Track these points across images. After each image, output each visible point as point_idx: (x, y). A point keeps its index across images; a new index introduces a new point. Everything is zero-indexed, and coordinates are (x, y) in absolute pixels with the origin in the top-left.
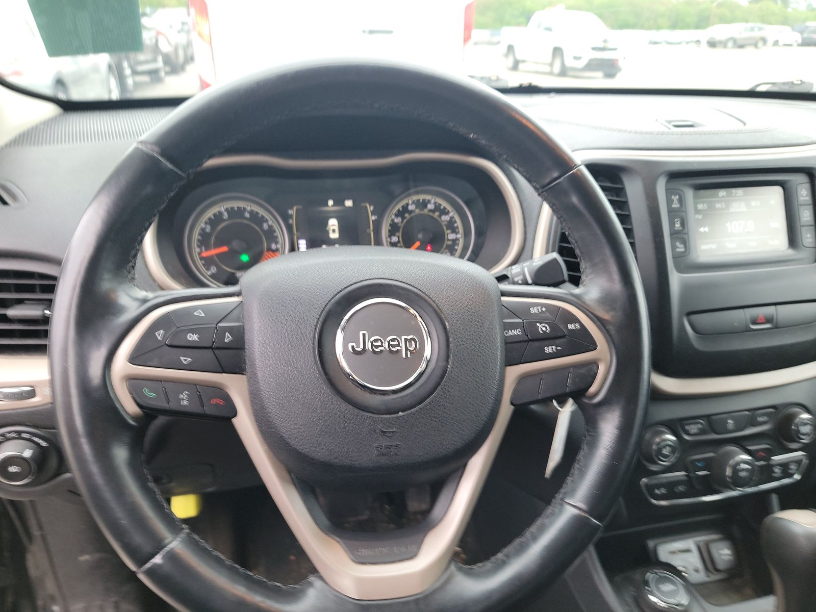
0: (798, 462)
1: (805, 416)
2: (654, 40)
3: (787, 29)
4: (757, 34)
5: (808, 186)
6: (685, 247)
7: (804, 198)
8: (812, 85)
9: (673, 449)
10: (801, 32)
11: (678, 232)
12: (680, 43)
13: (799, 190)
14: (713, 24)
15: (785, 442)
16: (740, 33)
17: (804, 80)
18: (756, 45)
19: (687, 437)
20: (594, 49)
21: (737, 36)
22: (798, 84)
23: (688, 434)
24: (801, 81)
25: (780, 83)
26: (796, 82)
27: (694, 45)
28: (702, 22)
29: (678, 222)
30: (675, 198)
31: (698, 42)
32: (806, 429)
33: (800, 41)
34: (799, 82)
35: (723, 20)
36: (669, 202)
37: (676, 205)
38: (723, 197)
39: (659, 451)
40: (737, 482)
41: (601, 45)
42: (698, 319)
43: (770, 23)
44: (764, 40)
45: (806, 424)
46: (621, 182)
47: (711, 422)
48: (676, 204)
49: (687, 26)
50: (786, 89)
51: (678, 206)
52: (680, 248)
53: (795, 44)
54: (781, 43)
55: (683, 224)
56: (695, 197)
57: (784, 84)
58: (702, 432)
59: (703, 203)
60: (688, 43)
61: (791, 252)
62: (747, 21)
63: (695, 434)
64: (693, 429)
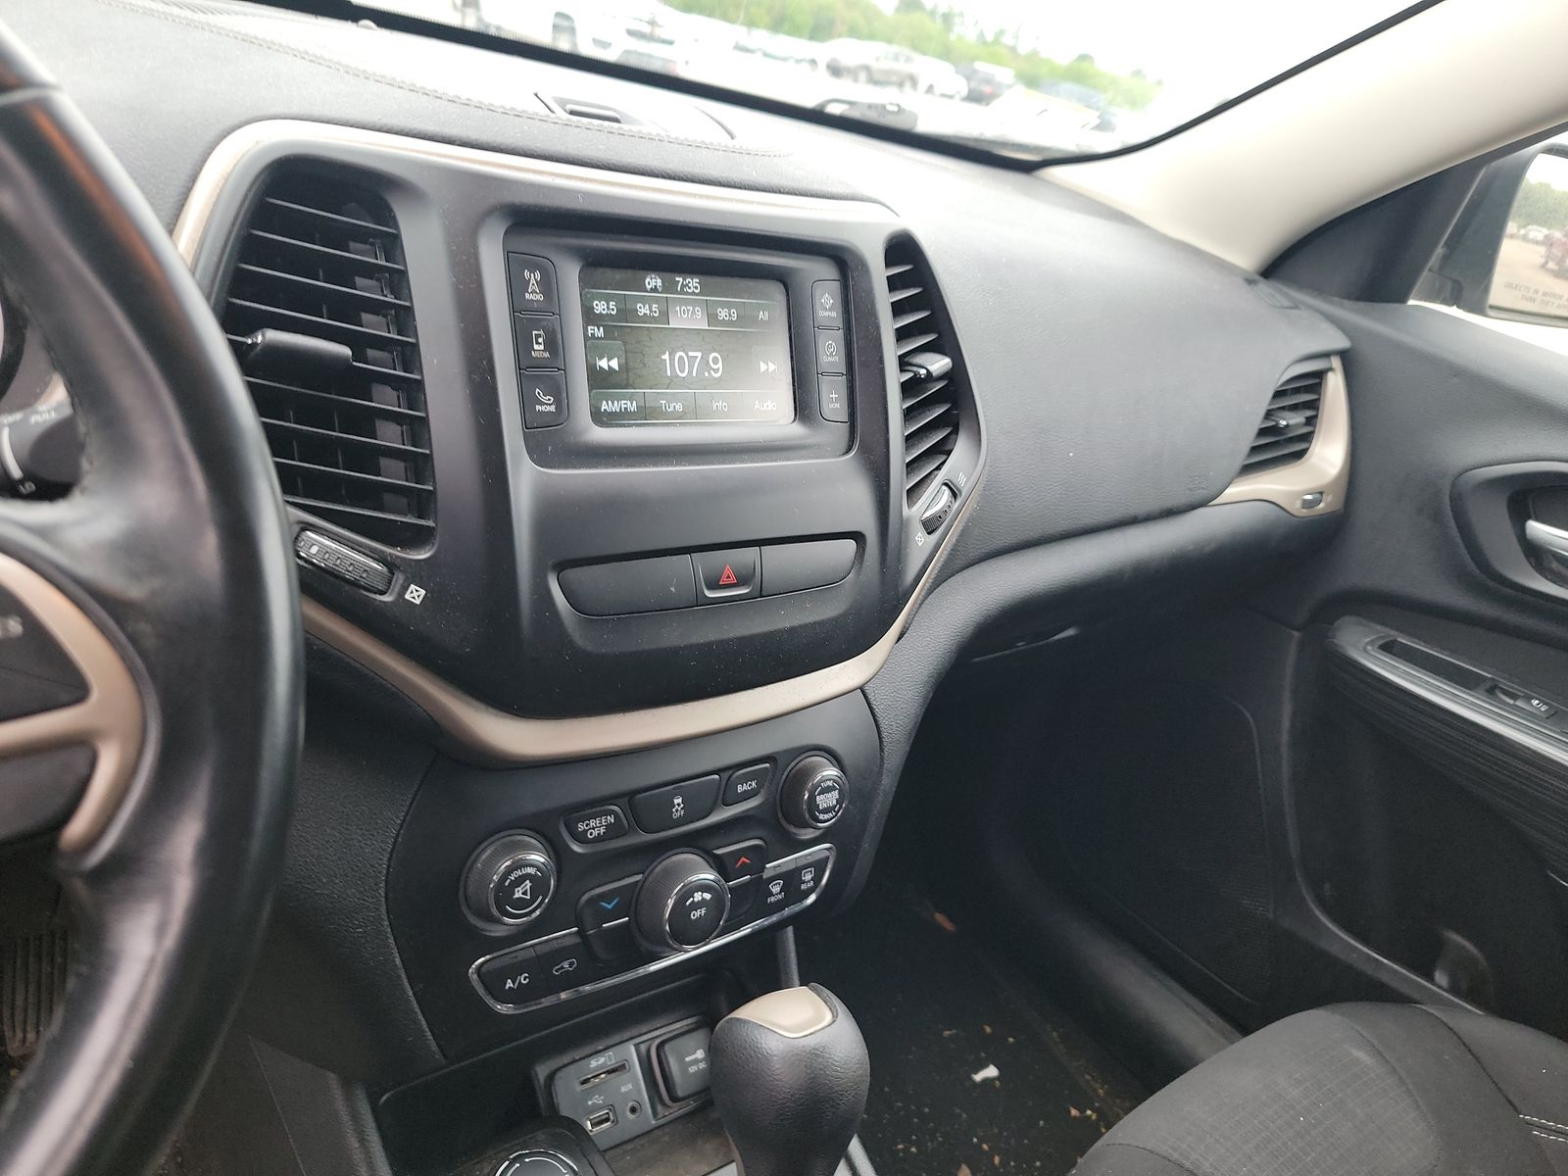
0: (819, 866)
1: (831, 772)
2: (743, 43)
3: (947, 68)
4: (903, 67)
5: (836, 286)
6: (558, 403)
7: (827, 314)
8: (916, 118)
9: (539, 885)
10: (968, 79)
11: (538, 365)
12: (785, 59)
13: (817, 293)
14: (840, 36)
15: (793, 829)
16: (877, 59)
17: (902, 106)
18: (901, 85)
19: (576, 848)
20: (631, 33)
21: (875, 65)
22: (893, 113)
23: (581, 838)
24: (898, 105)
25: (863, 104)
26: (890, 108)
27: (806, 66)
28: (820, 30)
29: (540, 340)
30: (533, 278)
31: (813, 62)
32: (827, 800)
33: (965, 92)
34: (896, 109)
35: (854, 33)
36: (515, 287)
37: (534, 295)
38: (654, 290)
39: (504, 893)
40: (685, 933)
41: (646, 29)
42: (585, 577)
43: (925, 53)
44: (913, 81)
45: (829, 790)
46: (392, 221)
47: (639, 807)
48: (534, 292)
49: (795, 31)
50: (872, 117)
51: (540, 297)
52: (546, 406)
53: (958, 97)
54: (937, 90)
55: (552, 345)
56: (585, 282)
57: (870, 106)
58: (613, 832)
59: (607, 299)
60: (798, 61)
61: (797, 430)
62: (890, 41)
63: (599, 839)
64: (596, 827)
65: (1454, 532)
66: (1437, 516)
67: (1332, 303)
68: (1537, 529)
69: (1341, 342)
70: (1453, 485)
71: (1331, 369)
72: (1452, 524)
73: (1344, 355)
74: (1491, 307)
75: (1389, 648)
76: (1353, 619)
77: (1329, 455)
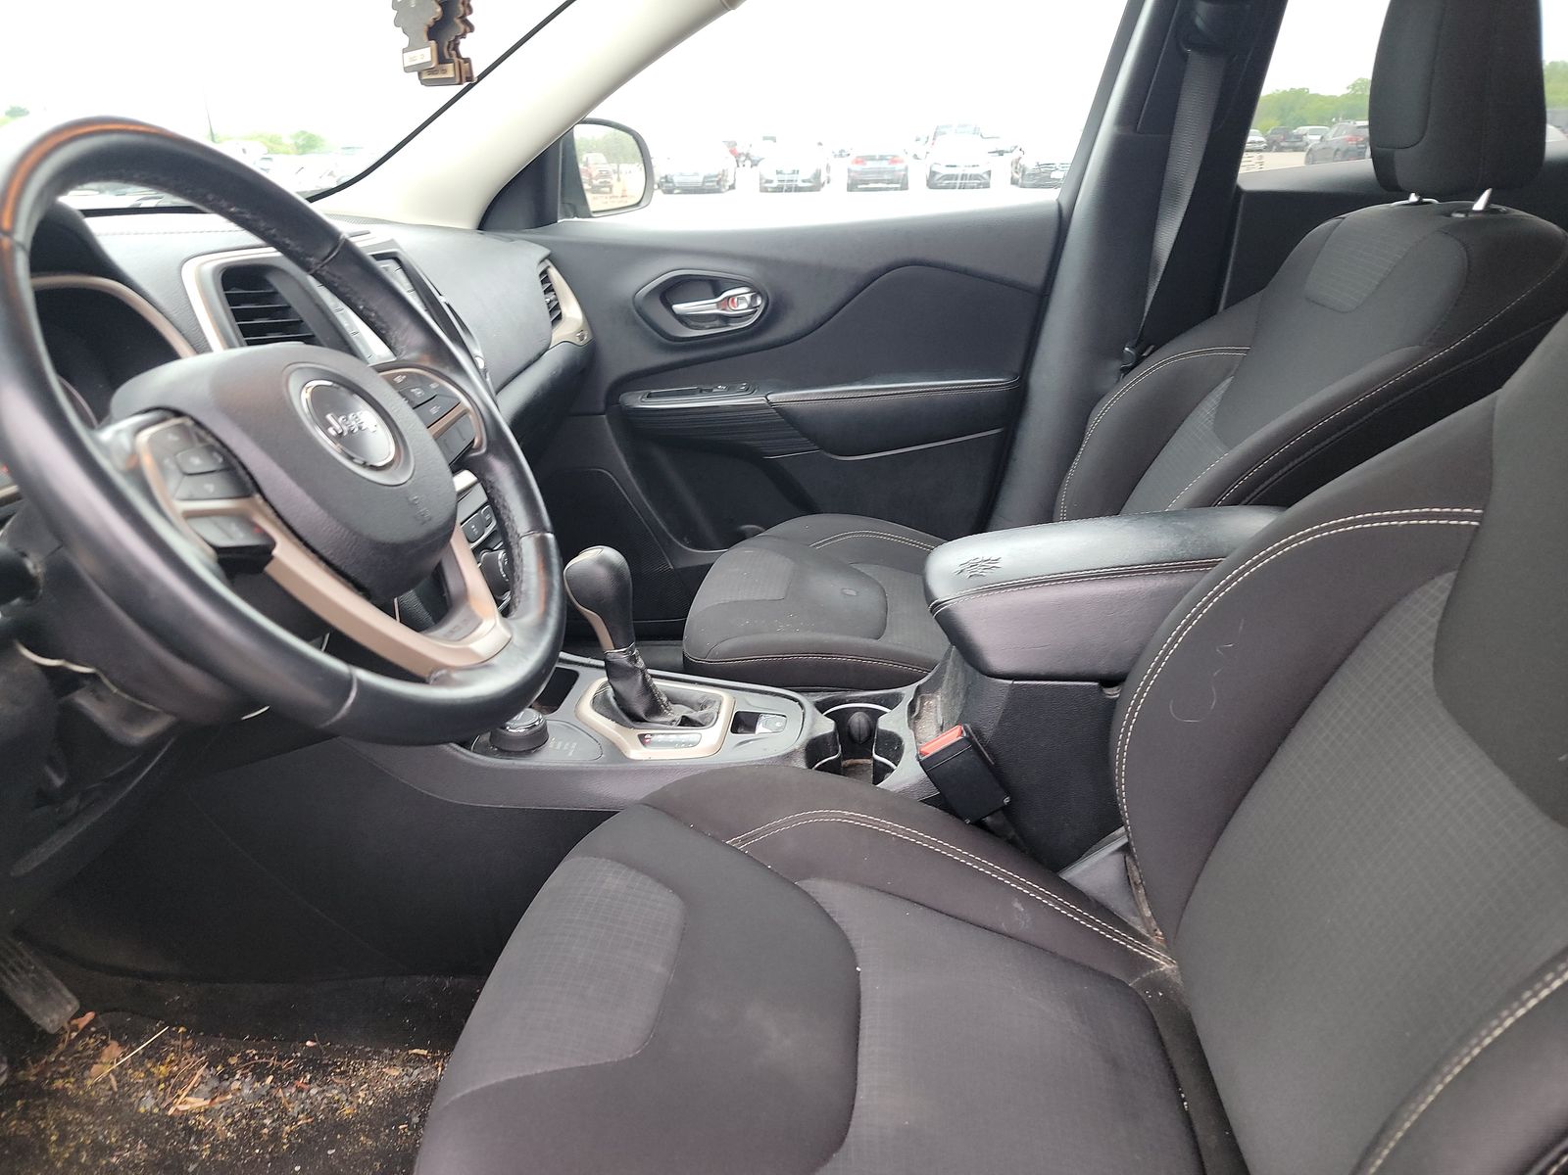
46: (270, 286)
65: (647, 327)
66: (635, 323)
67: (525, 233)
68: (679, 308)
69: (546, 252)
70: (634, 303)
71: (549, 267)
72: (643, 323)
73: (548, 257)
74: (594, 212)
75: (649, 396)
76: (627, 393)
77: (572, 311)
